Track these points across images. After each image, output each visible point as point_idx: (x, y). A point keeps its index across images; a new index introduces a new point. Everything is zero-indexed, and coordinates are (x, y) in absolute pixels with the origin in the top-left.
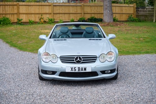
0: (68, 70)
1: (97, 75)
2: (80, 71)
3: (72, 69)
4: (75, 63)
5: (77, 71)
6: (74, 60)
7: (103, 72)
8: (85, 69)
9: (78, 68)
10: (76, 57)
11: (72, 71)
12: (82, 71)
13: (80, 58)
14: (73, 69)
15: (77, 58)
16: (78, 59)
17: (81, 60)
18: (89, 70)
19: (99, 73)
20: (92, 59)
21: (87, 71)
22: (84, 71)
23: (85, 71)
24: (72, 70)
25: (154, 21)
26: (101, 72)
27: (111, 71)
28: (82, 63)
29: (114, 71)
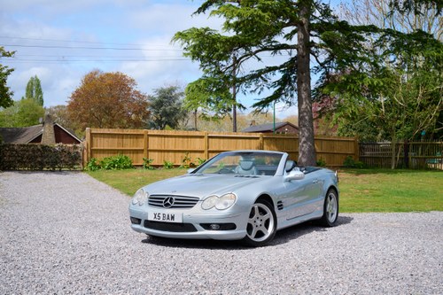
0: (151, 218)
1: (195, 230)
2: (166, 221)
3: (155, 215)
4: (162, 206)
5: (161, 220)
6: (162, 202)
7: (207, 226)
8: (173, 218)
9: (164, 215)
10: (166, 198)
11: (155, 220)
14: (157, 216)
16: (168, 201)
17: (172, 203)
18: (178, 220)
19: (197, 226)
20: (188, 203)
21: (176, 221)
22: (170, 221)
23: (172, 221)
24: (155, 217)
25: (393, 168)
26: (201, 225)
27: (222, 227)
28: (172, 207)
29: (232, 226)
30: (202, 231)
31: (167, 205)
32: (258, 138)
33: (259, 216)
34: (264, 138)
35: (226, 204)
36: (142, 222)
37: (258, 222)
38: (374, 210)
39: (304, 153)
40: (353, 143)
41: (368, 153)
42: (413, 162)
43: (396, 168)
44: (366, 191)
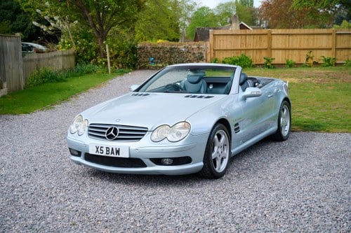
0: (92, 151)
2: (110, 155)
3: (97, 149)
4: (104, 138)
5: (104, 154)
6: (104, 133)
7: (158, 161)
8: (118, 152)
9: (107, 148)
10: (109, 127)
11: (97, 154)
12: (112, 155)
13: (115, 130)
14: (99, 149)
15: (111, 129)
16: (112, 132)
17: (116, 134)
18: (124, 154)
20: (135, 134)
21: (122, 155)
22: (115, 156)
23: (117, 156)
24: (97, 151)
26: (151, 159)
27: (176, 161)
28: (117, 139)
29: (187, 160)
30: (152, 166)
31: (110, 137)
35: (179, 134)
36: (83, 155)
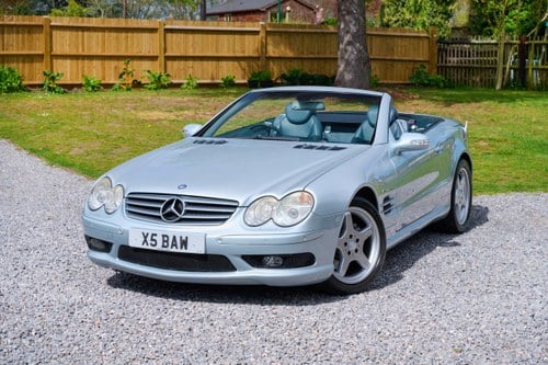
0: (135, 242)
1: (231, 268)
2: (169, 249)
3: (145, 237)
4: (159, 218)
5: (159, 247)
6: (158, 209)
7: (256, 260)
8: (184, 243)
9: (164, 236)
10: (167, 199)
11: (145, 246)
12: (174, 250)
13: (178, 202)
14: (149, 239)
15: (170, 202)
17: (180, 212)
18: (195, 248)
19: (237, 261)
20: (217, 211)
21: (191, 249)
22: (179, 250)
23: (184, 251)
24: (145, 241)
25: (498, 87)
26: (244, 257)
27: (288, 261)
28: (181, 220)
29: (306, 259)
30: (245, 269)
31: (169, 216)
32: (256, 33)
33: (354, 232)
34: (268, 33)
35: (294, 214)
36: (115, 249)
37: (353, 246)
38: (517, 188)
39: (348, 63)
40: (426, 41)
41: (454, 60)
42: (535, 78)
43: (504, 87)
44: (482, 144)
